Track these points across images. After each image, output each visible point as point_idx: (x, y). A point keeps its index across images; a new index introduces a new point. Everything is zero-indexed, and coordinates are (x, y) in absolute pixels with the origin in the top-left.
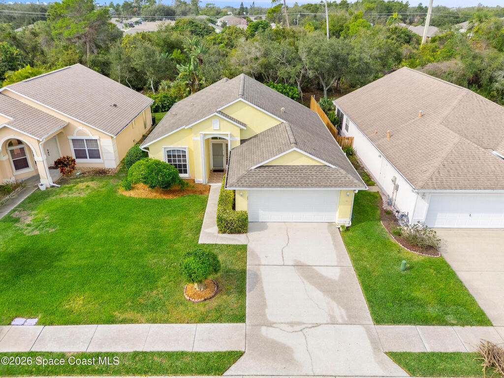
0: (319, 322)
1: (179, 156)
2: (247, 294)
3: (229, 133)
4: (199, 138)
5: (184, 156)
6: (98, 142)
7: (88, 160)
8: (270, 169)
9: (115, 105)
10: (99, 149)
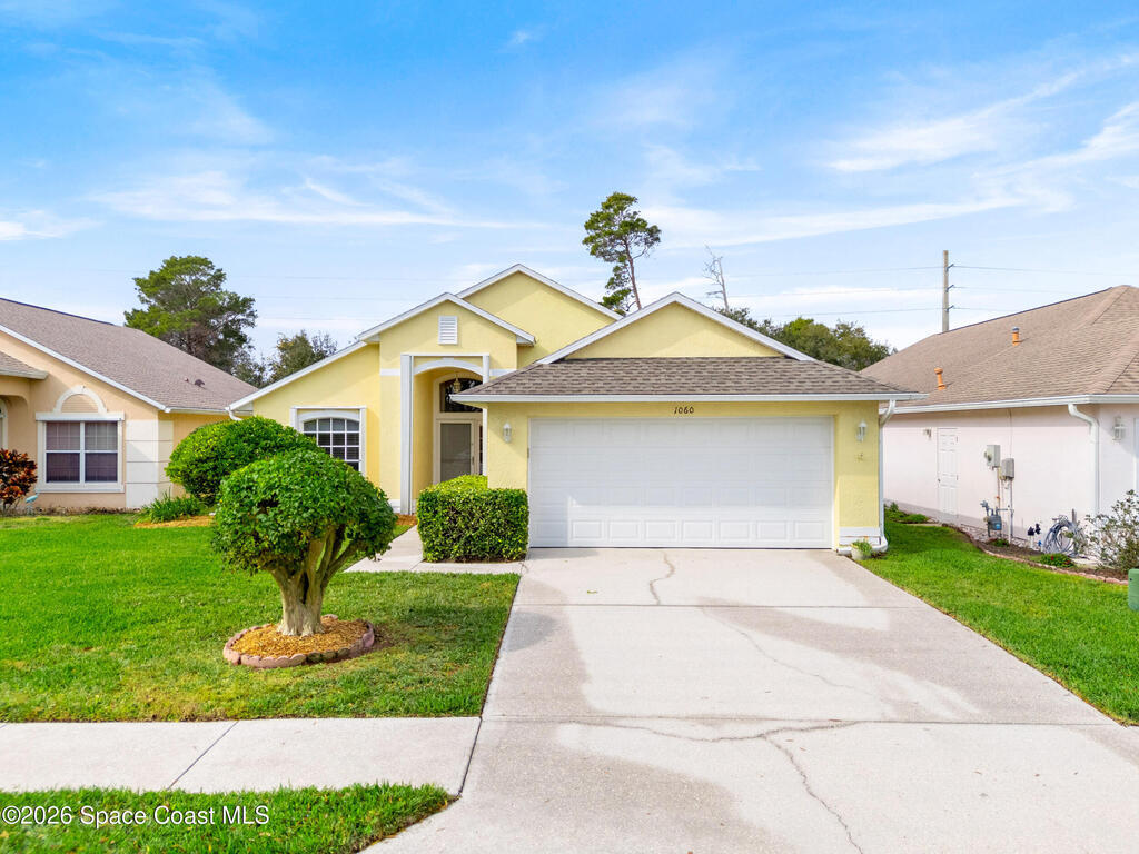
0: (842, 716)
1: (339, 439)
2: (503, 654)
3: (484, 354)
4: (397, 372)
5: (354, 439)
6: (120, 428)
7: (82, 485)
8: (604, 364)
9: (199, 383)
10: (119, 452)
